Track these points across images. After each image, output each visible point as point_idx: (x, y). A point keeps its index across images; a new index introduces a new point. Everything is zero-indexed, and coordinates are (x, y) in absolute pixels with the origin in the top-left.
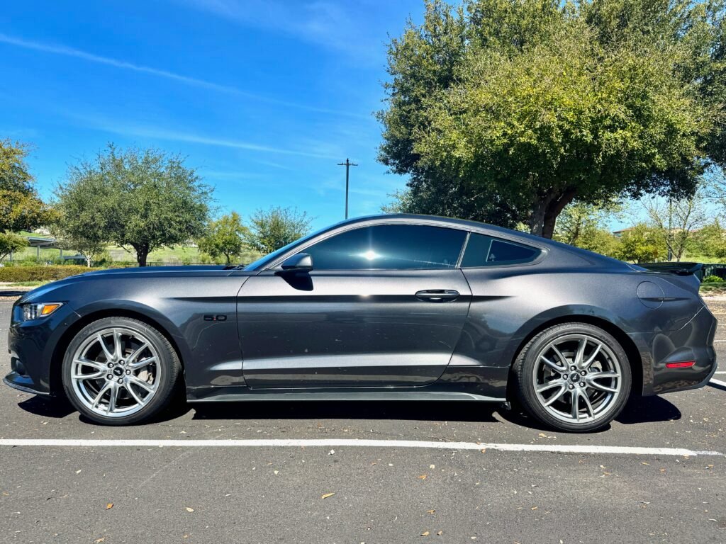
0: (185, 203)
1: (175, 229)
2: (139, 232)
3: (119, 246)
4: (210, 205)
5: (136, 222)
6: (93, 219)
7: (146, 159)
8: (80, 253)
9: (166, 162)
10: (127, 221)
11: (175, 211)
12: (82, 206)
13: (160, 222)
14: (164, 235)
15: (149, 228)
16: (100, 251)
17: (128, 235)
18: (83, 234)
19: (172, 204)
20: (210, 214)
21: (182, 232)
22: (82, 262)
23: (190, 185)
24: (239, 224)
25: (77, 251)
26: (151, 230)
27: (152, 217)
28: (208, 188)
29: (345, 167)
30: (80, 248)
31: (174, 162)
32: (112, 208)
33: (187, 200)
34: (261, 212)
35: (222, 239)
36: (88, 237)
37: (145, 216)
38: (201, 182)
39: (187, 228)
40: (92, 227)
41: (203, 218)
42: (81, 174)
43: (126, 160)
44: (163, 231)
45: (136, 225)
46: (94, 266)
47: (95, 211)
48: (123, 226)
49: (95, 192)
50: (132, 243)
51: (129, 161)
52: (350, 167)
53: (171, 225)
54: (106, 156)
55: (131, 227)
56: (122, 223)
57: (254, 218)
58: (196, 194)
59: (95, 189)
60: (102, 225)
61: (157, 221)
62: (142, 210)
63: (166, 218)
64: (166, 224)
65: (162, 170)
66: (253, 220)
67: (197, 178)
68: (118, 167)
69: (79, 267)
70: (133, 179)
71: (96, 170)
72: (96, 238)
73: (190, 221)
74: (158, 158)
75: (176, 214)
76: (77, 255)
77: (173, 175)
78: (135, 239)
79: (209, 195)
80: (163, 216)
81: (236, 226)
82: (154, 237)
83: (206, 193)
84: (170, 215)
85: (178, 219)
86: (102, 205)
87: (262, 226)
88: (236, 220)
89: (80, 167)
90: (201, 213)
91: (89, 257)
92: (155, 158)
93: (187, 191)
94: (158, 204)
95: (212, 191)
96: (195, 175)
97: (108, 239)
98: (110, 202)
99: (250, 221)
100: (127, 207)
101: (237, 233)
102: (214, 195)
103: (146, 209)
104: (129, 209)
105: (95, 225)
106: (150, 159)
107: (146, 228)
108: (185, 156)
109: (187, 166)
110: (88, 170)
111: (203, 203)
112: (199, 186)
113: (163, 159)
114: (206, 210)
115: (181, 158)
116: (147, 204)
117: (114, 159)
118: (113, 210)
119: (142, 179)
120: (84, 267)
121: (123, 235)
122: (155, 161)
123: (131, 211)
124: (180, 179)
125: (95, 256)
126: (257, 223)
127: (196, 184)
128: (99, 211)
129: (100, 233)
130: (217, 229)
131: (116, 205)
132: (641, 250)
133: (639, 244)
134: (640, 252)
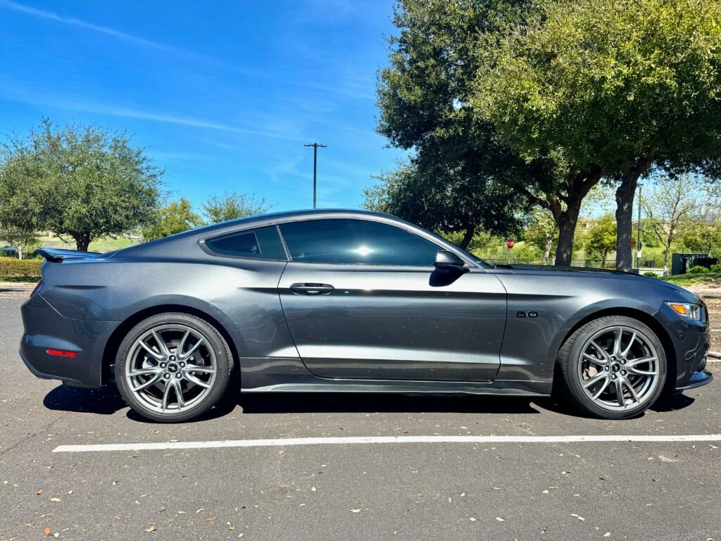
0: (131, 186)
1: (121, 215)
2: (79, 219)
3: (55, 236)
4: (161, 189)
5: (76, 207)
6: (26, 204)
7: (87, 136)
8: (9, 244)
9: (110, 140)
10: (65, 207)
11: (121, 195)
12: (12, 189)
13: (103, 208)
14: (108, 222)
15: (92, 215)
16: (34, 241)
17: (67, 223)
18: (14, 222)
19: (118, 187)
20: (159, 199)
21: (128, 219)
22: (13, 254)
23: (137, 167)
24: (188, 212)
25: (6, 242)
26: (93, 217)
27: (95, 203)
28: (157, 170)
29: (313, 148)
30: (10, 238)
31: (118, 141)
32: (49, 192)
33: (135, 183)
34: (214, 199)
35: (170, 228)
36: (20, 225)
37: (86, 201)
38: (149, 163)
39: (135, 214)
40: (25, 213)
41: (152, 203)
42: (11, 152)
43: (64, 138)
44: (107, 218)
45: (77, 212)
46: (26, 258)
47: (28, 195)
48: (60, 213)
49: (28, 173)
50: (71, 232)
51: (67, 140)
52: (318, 148)
53: (116, 211)
54: (40, 134)
55: (71, 214)
56: (60, 208)
57: (208, 205)
58: (144, 177)
59: (28, 170)
60: (37, 211)
61: (100, 207)
62: (83, 195)
63: (110, 203)
64: (110, 210)
65: (104, 150)
66: (205, 207)
67: (144, 159)
68: (54, 146)
69: (9, 259)
70: (72, 159)
71: (29, 149)
72: (30, 226)
73: (138, 207)
74: (100, 136)
75: (123, 198)
76: (6, 247)
77: (117, 156)
78: (75, 227)
79: (159, 178)
80: (107, 201)
81: (185, 214)
82: (97, 225)
83: (155, 176)
84: (116, 199)
85: (124, 205)
86: (36, 188)
87: (216, 213)
88: (185, 207)
89: (10, 144)
90: (150, 197)
91: (21, 248)
92: (97, 136)
93: (134, 174)
94: (102, 187)
95: (162, 174)
96: (143, 155)
97: (42, 228)
98: (47, 185)
99: (202, 208)
100: (66, 191)
101: (187, 221)
102: (164, 178)
103: (88, 194)
104: (68, 193)
105: (28, 211)
106: (91, 137)
107: (87, 214)
108: (132, 134)
109: (133, 145)
110: (20, 147)
111: (152, 187)
112: (147, 168)
113: (106, 137)
114: (156, 195)
115: (127, 137)
116: (88, 187)
117: (49, 138)
118: (50, 194)
119: (83, 160)
120: (15, 259)
121: (61, 223)
122: (97, 140)
123: (70, 195)
124: (125, 160)
125: (27, 247)
126: (210, 211)
127: (144, 165)
128: (33, 195)
129: (34, 220)
130: (164, 217)
131: (53, 188)
132: (608, 239)
133: (607, 233)
134: (608, 242)
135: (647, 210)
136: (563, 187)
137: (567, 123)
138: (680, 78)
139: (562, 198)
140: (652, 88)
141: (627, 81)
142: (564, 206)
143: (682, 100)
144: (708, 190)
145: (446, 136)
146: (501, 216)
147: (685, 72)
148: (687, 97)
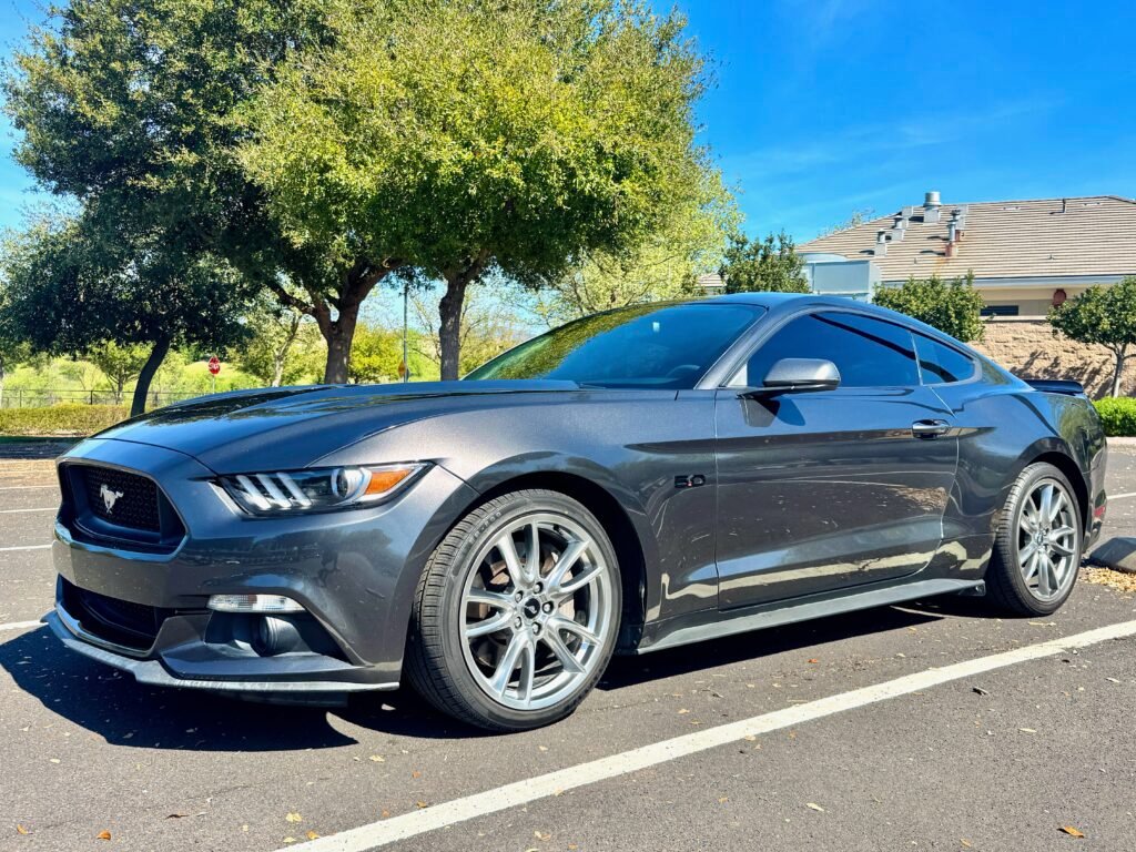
132: (360, 362)
133: (358, 353)
134: (360, 367)
135: (425, 322)
136: (331, 283)
137: (386, 208)
138: (527, 175)
139: (332, 300)
140: (496, 182)
141: (468, 170)
142: (335, 315)
143: (528, 203)
144: (501, 296)
145: (163, 189)
146: (216, 319)
147: (533, 170)
148: (535, 200)
